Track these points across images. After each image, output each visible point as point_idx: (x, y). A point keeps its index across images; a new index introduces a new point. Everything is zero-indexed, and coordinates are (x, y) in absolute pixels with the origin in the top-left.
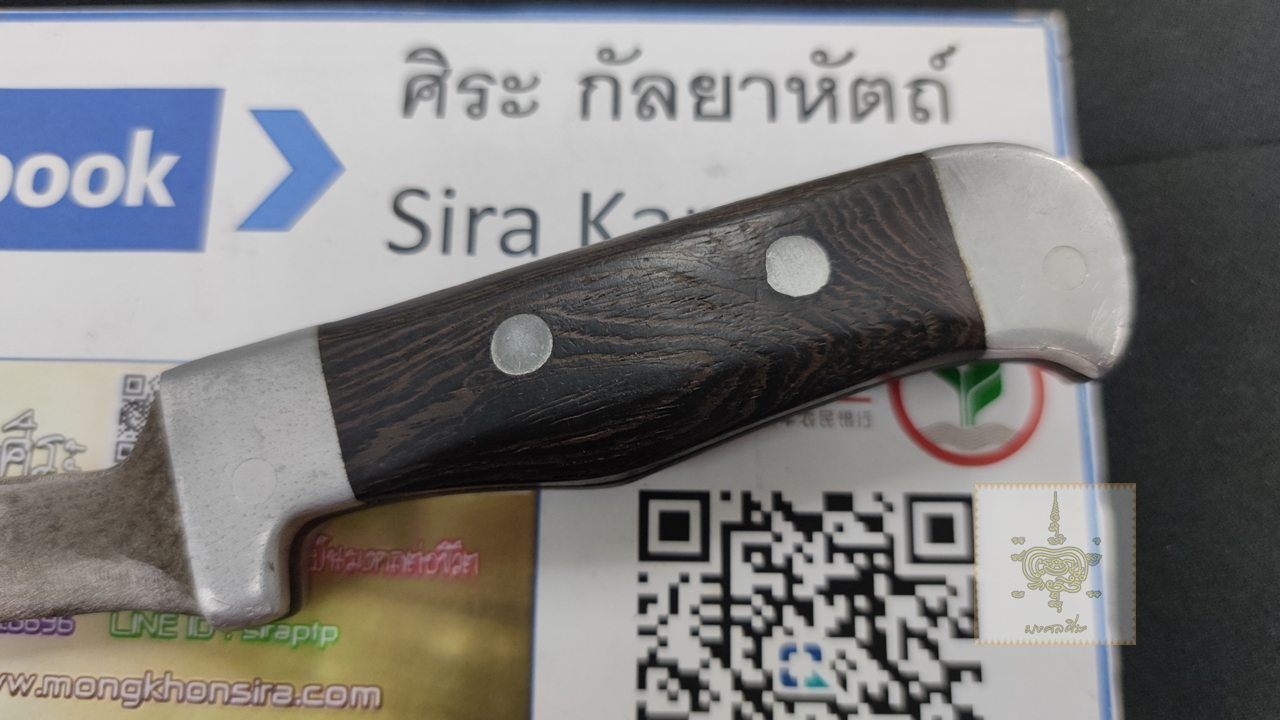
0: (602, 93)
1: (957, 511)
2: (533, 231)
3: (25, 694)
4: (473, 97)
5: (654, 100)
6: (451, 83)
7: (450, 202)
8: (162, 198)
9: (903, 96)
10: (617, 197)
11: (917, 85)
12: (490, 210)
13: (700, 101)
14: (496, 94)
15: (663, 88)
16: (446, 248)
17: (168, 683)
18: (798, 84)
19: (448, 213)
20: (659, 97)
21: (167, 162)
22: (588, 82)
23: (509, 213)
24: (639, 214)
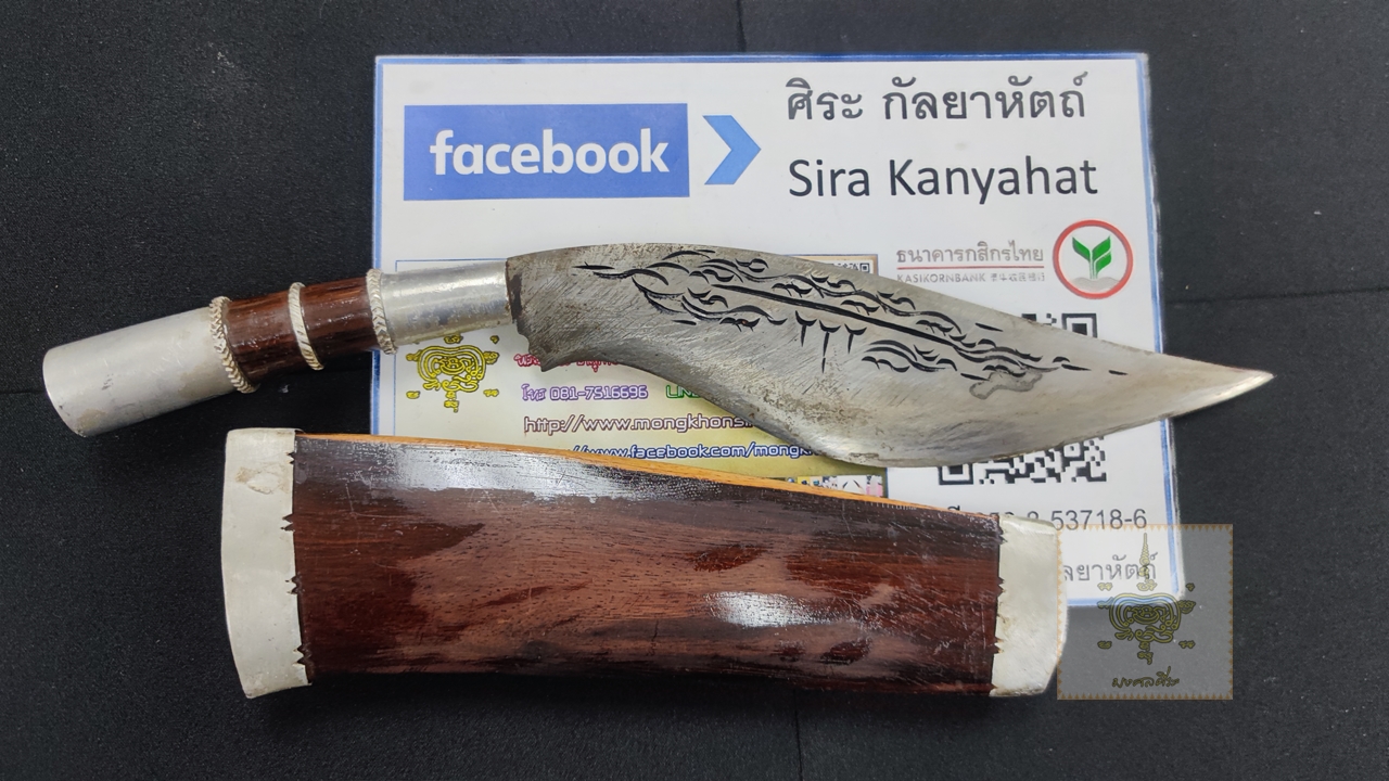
0: (897, 101)
1: (1088, 321)
2: (866, 182)
3: (626, 429)
4: (827, 107)
5: (924, 107)
6: (814, 99)
7: (820, 167)
8: (662, 167)
9: (1058, 102)
10: (909, 162)
11: (1065, 95)
12: (843, 171)
13: (950, 107)
14: (839, 106)
15: (930, 101)
16: (821, 193)
17: (700, 419)
18: (1001, 96)
19: (820, 172)
20: (926, 106)
21: (662, 147)
22: (889, 98)
23: (851, 173)
24: (921, 172)
